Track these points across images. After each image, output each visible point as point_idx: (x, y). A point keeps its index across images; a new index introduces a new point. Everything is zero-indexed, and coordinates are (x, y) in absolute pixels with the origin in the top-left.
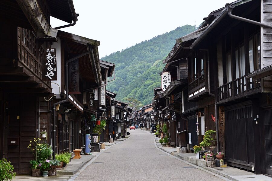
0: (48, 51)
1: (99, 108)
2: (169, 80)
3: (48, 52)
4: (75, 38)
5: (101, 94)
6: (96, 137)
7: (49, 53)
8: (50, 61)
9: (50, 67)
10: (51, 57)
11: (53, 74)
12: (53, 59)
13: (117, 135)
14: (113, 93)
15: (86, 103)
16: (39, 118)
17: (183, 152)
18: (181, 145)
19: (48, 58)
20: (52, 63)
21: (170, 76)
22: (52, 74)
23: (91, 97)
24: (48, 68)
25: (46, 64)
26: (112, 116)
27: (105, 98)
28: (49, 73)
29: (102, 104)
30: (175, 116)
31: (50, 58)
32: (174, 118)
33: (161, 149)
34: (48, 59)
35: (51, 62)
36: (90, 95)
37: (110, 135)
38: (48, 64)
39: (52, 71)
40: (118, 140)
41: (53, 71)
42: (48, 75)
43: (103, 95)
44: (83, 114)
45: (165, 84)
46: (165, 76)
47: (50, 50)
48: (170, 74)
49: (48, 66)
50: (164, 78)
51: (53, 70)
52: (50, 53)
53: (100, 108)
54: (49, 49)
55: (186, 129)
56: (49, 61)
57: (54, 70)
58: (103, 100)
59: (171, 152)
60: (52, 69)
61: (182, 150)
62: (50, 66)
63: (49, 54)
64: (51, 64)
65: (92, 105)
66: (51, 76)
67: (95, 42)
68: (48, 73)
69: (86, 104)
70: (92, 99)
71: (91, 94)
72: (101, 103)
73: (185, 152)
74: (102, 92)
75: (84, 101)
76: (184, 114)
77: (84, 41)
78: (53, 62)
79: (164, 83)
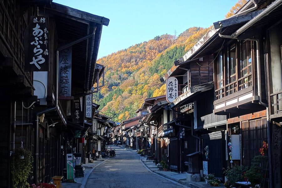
0: (36, 21)
1: (83, 121)
2: (176, 87)
3: (35, 24)
4: (71, 14)
5: (87, 104)
6: (78, 158)
7: (37, 24)
8: (39, 37)
9: (37, 48)
10: (40, 32)
11: (44, 61)
12: (43, 34)
13: (97, 154)
14: (96, 104)
15: (70, 114)
16: (14, 134)
17: (195, 180)
18: (193, 170)
19: (35, 33)
20: (41, 42)
21: (177, 82)
22: (41, 60)
23: (77, 107)
24: (35, 50)
25: (32, 43)
26: (93, 131)
27: (91, 109)
28: (36, 58)
29: (88, 117)
30: (184, 133)
31: (38, 34)
32: (182, 136)
33: (159, 174)
34: (35, 35)
35: (39, 40)
36: (76, 104)
37: (90, 154)
38: (35, 44)
39: (41, 56)
40: (99, 160)
41: (44, 56)
42: (34, 62)
43: (89, 105)
44: (66, 129)
45: (170, 93)
46: (171, 82)
47: (39, 20)
48: (177, 79)
49: (34, 46)
50: (170, 85)
51: (42, 54)
52: (39, 24)
53: (85, 121)
54: (37, 18)
55: (198, 151)
56: (37, 39)
57: (45, 53)
58: (89, 112)
59: (179, 179)
60: (42, 51)
61: (195, 177)
62: (39, 46)
63: (38, 26)
64: (39, 44)
65: (78, 117)
66: (40, 63)
67: (102, 19)
68: (34, 58)
69: (70, 116)
70: (77, 109)
71: (77, 102)
72: (86, 115)
73: (199, 180)
74: (88, 101)
75: (67, 111)
76: (196, 130)
77: (85, 17)
78: (43, 40)
79: (169, 91)
